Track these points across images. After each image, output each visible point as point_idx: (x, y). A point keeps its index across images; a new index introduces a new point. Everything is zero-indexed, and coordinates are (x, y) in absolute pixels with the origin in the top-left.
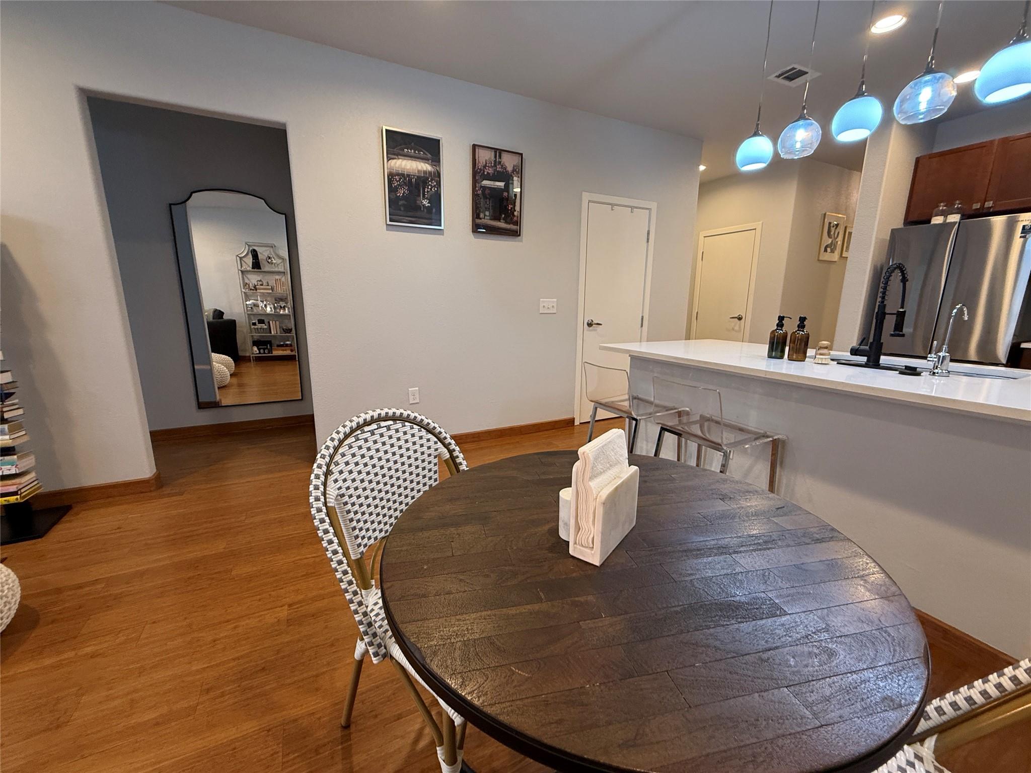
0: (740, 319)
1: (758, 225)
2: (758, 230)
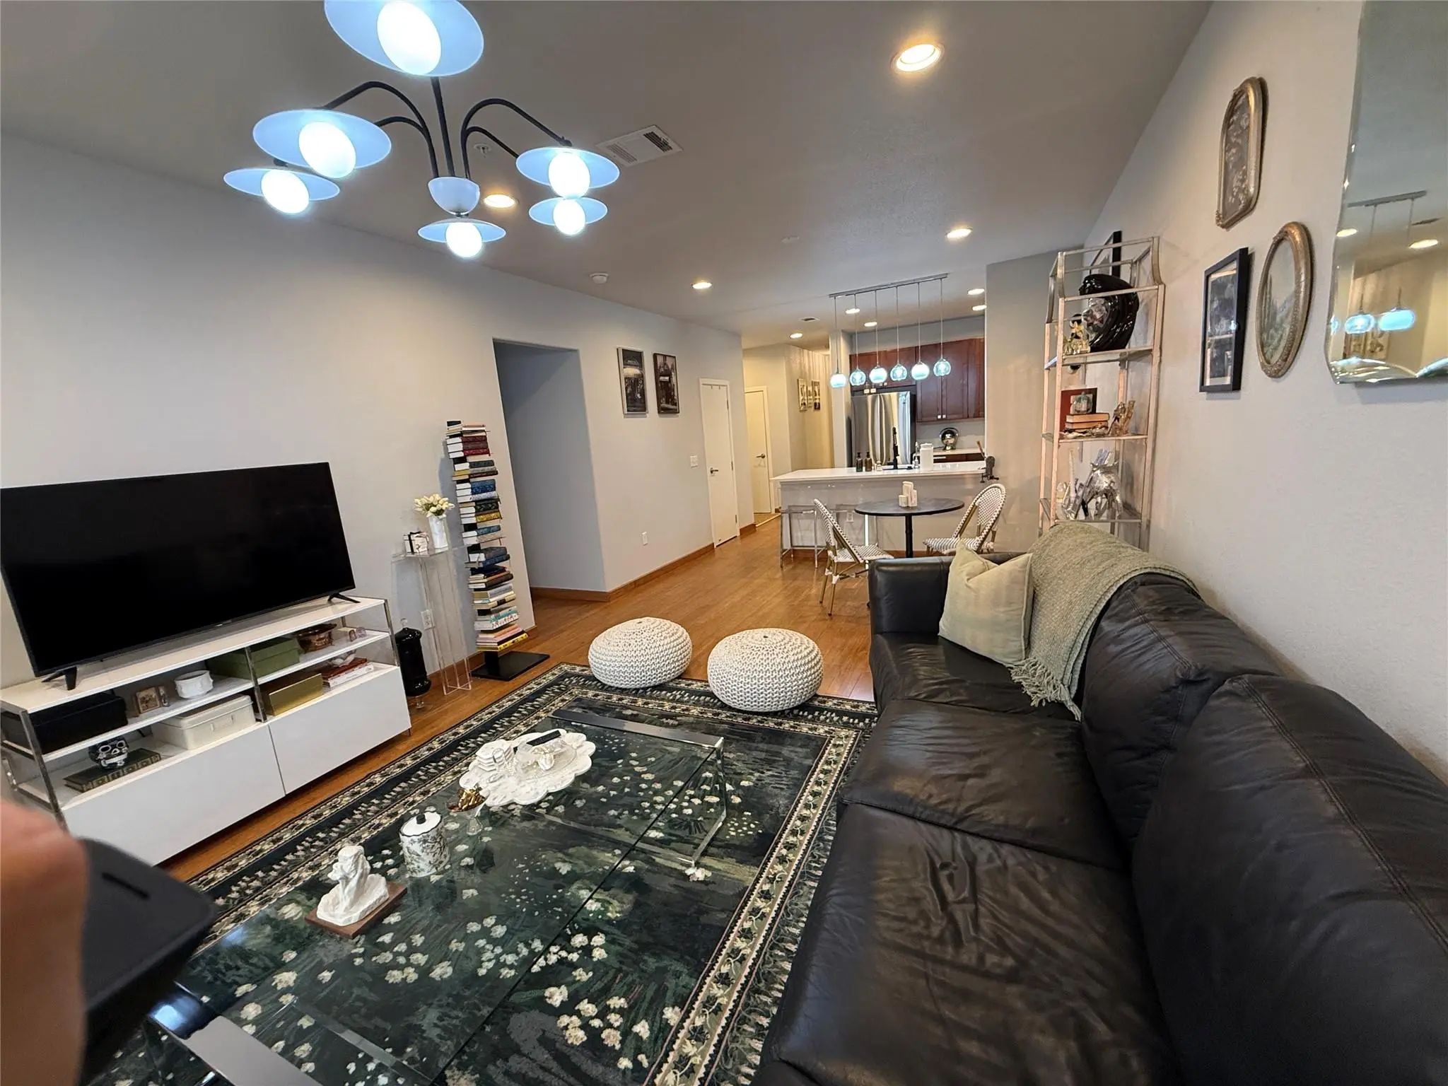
0: (763, 457)
1: (764, 388)
2: (765, 392)
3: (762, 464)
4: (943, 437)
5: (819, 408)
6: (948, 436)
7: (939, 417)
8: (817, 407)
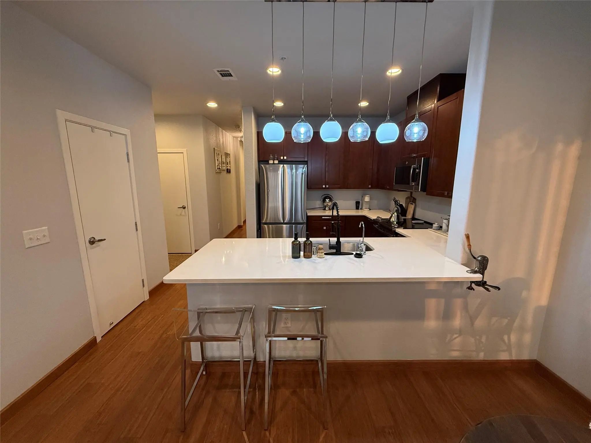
0: (184, 208)
1: (184, 150)
2: (185, 154)
3: (183, 213)
4: (324, 201)
5: (230, 172)
6: (327, 200)
7: (324, 186)
8: (228, 171)
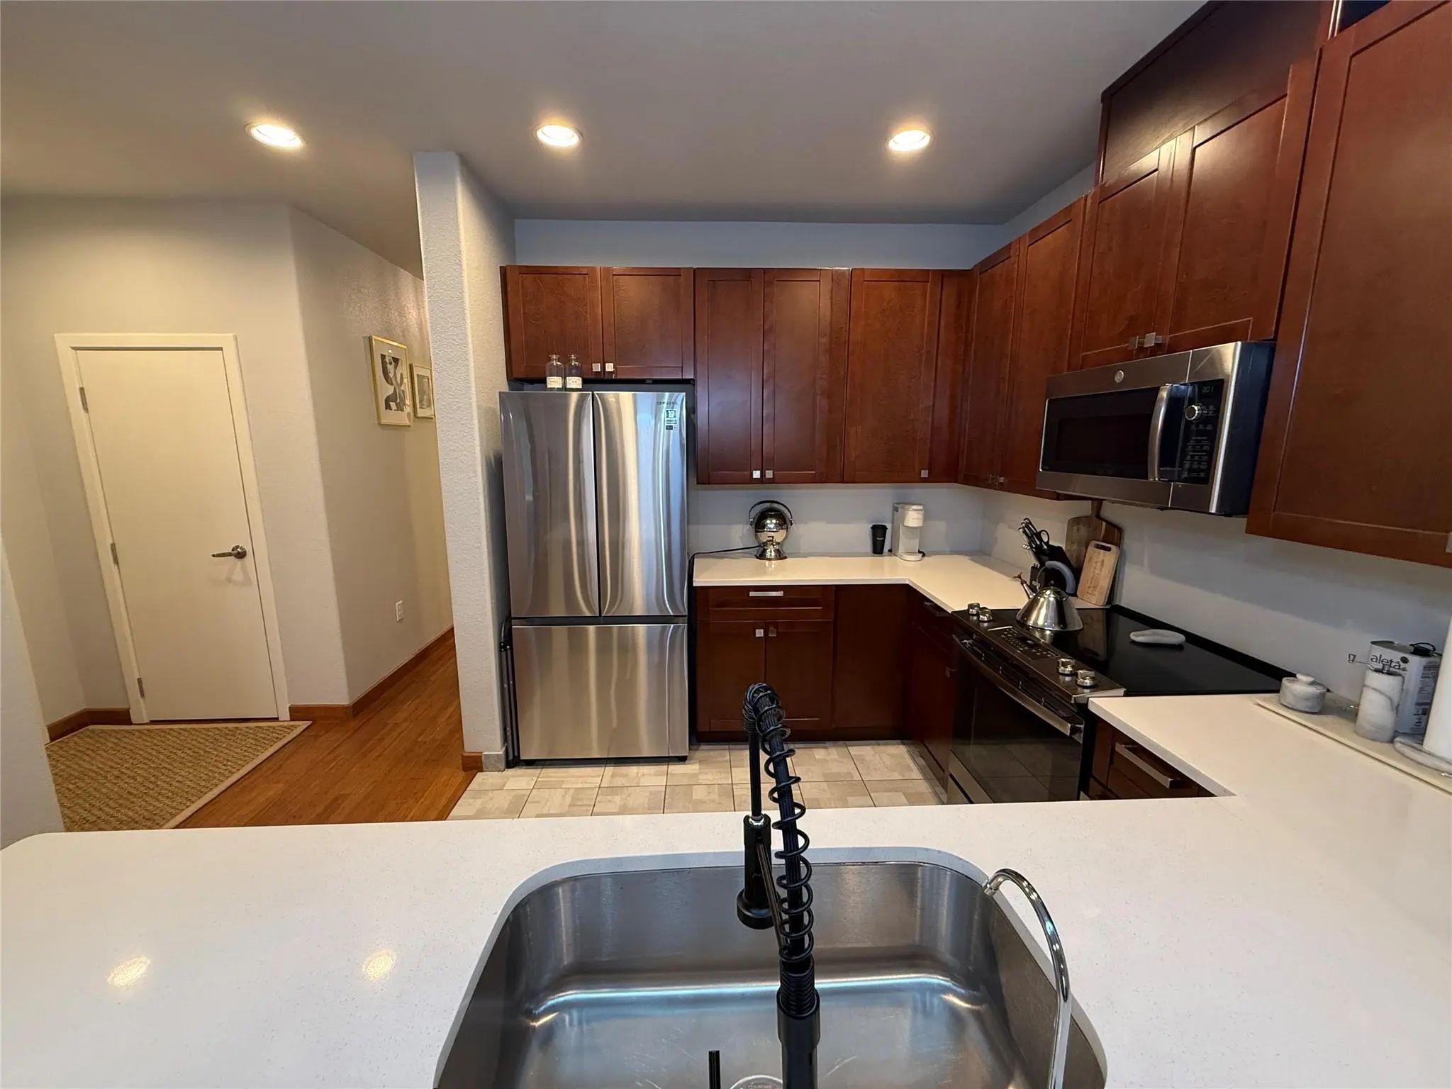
1: (224, 339)
2: (230, 353)
3: (238, 576)
4: (759, 525)
6: (771, 523)
7: (757, 474)
